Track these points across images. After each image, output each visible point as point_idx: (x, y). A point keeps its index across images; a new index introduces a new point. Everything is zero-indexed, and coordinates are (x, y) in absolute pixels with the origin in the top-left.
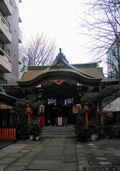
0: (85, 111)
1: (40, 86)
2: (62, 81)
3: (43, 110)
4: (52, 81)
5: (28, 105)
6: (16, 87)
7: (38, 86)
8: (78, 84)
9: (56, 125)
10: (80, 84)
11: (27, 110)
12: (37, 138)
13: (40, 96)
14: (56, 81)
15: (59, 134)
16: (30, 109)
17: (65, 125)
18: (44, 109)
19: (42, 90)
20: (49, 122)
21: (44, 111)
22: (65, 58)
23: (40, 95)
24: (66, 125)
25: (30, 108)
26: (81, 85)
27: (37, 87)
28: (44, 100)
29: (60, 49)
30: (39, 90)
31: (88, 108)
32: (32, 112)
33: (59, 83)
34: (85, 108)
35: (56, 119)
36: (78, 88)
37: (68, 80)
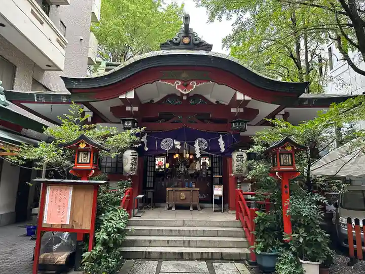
0: (280, 173)
2: (194, 86)
3: (135, 164)
4: (166, 83)
5: (82, 146)
7: (126, 94)
8: (240, 96)
10: (244, 94)
11: (78, 163)
13: (128, 123)
14: (176, 85)
16: (88, 162)
17: (191, 209)
19: (136, 109)
23: (128, 121)
24: (195, 208)
25: (89, 154)
26: (247, 98)
27: (123, 97)
29: (187, 17)
30: (128, 109)
31: (290, 163)
32: (93, 171)
33: (185, 91)
34: (282, 164)
35: (168, 189)
36: (233, 110)
37: (211, 82)
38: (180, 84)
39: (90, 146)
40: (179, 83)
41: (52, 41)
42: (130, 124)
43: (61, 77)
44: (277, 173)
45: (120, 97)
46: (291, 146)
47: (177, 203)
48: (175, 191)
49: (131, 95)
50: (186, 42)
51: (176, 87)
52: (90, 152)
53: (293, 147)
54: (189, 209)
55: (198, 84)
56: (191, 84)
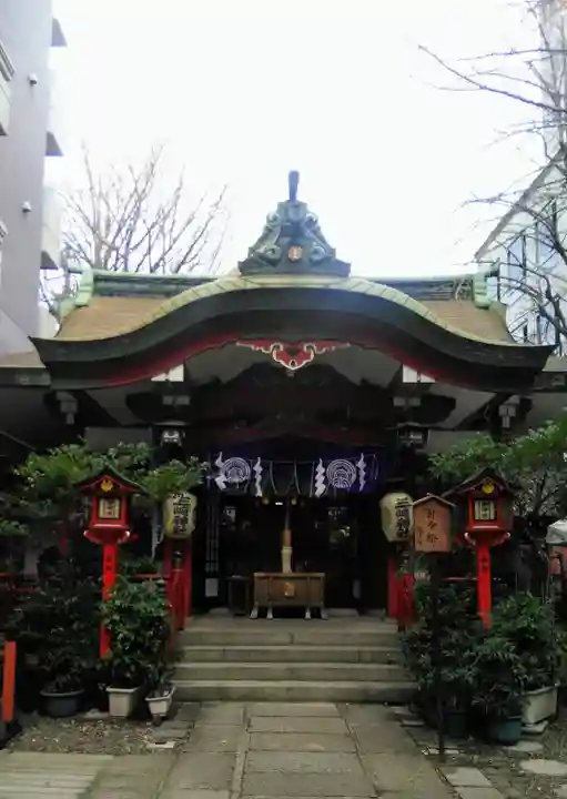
0: (473, 534)
1: (177, 375)
2: (312, 352)
3: (185, 521)
4: (253, 347)
5: (107, 487)
6: (25, 380)
7: (167, 373)
8: (410, 376)
9: (254, 613)
10: (419, 373)
11: (98, 517)
12: (159, 707)
13: (171, 433)
14: (274, 352)
15: (293, 675)
16: (117, 516)
17: (308, 615)
18: (190, 516)
19: (185, 400)
20: (211, 588)
21: (190, 526)
22: (319, 228)
23: (171, 429)
24: (316, 615)
25: (118, 503)
26: (425, 379)
27: (161, 378)
28: (201, 461)
29: (294, 178)
30: (168, 400)
31: (493, 517)
32: (128, 533)
33: (293, 364)
34: (477, 517)
35: (256, 574)
36: (398, 402)
37: (348, 345)
38: (282, 348)
39: (121, 486)
40: (278, 347)
42: (176, 436)
43: (30, 337)
44: (466, 534)
45: (154, 379)
46: (495, 485)
47: (277, 603)
48: (273, 578)
50: (295, 258)
51: (274, 356)
52: (120, 498)
53: (496, 487)
54: (303, 616)
55: (320, 348)
56: (305, 349)
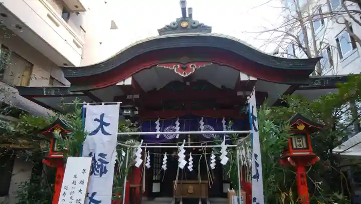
0: (293, 158)
2: (193, 68)
4: (165, 67)
7: (124, 80)
8: (244, 77)
9: (173, 202)
10: (249, 76)
11: (53, 151)
13: (127, 111)
17: (200, 203)
19: (137, 96)
20: (156, 188)
23: (127, 109)
26: (252, 78)
27: (121, 83)
30: (129, 97)
31: (305, 147)
33: (185, 74)
34: (295, 147)
35: (174, 182)
36: (239, 94)
37: (212, 64)
38: (179, 66)
40: (176, 67)
41: (68, 41)
42: (130, 112)
44: (289, 158)
45: (118, 84)
46: (305, 124)
47: (185, 197)
48: (183, 183)
49: (128, 81)
50: (185, 26)
51: (175, 70)
55: (197, 66)
56: (190, 66)
